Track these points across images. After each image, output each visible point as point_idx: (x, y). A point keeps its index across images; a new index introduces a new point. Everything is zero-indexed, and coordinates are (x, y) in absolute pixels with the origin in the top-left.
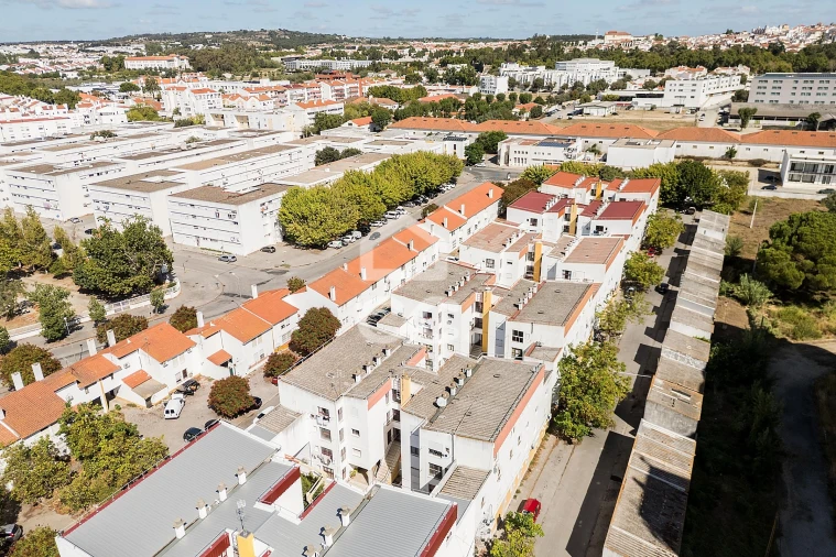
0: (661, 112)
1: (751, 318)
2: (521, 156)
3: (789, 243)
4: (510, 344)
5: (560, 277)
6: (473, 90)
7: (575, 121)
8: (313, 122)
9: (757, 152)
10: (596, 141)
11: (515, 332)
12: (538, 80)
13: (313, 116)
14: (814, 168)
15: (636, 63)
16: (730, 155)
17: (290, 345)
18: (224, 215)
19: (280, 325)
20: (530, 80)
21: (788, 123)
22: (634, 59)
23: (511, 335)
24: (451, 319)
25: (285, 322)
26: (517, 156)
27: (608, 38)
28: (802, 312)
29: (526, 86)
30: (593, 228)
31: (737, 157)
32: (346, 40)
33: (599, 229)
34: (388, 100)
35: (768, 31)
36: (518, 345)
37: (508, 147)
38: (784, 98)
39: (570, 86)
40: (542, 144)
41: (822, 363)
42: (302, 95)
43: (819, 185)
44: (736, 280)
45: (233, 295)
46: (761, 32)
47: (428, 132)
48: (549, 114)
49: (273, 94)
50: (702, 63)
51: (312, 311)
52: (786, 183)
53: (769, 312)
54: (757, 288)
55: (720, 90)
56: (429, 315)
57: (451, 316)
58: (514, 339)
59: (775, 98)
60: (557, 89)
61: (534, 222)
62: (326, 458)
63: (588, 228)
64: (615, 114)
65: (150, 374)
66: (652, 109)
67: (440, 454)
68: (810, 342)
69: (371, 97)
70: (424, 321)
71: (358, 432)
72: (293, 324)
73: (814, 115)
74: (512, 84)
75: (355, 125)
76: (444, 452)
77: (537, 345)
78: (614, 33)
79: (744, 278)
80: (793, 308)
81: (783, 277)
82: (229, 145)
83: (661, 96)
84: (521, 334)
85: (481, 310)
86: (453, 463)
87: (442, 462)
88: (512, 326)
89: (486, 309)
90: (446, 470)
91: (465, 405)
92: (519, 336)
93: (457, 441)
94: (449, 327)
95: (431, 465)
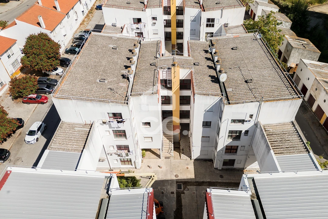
4: (204, 30)
11: (208, 20)
17: (22, 70)
19: (6, 55)
23: (206, 23)
24: (154, 21)
25: (9, 52)
36: (210, 30)
51: (31, 38)
56: (139, 20)
57: (154, 18)
58: (207, 26)
62: (124, 152)
67: (242, 121)
70: (135, 26)
71: (149, 124)
72: (17, 52)
76: (248, 118)
77: (226, 25)
84: (213, 20)
85: (169, 13)
86: (256, 125)
87: (243, 128)
88: (206, 15)
89: (173, 11)
90: (247, 132)
91: (236, 75)
92: (211, 22)
93: (265, 106)
94: (154, 28)
95: (231, 132)
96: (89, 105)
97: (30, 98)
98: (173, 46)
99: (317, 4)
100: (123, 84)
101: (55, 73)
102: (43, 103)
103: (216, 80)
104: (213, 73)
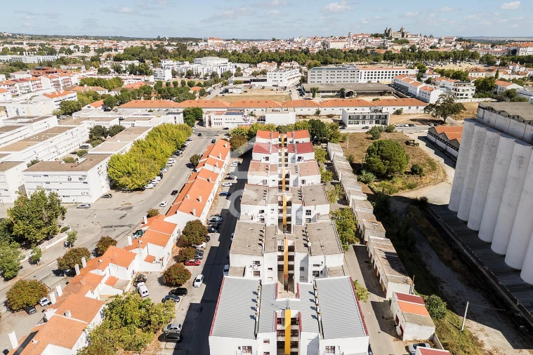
0: (268, 90)
1: (372, 189)
2: (218, 121)
3: (378, 155)
4: (305, 217)
5: (300, 183)
6: (151, 79)
7: (227, 97)
8: (59, 107)
9: (329, 111)
10: (252, 110)
11: (307, 211)
12: (189, 71)
13: (59, 103)
14: (358, 117)
15: (239, 59)
16: (318, 113)
18: (75, 179)
20: (184, 71)
21: (331, 94)
22: (236, 58)
23: (305, 213)
24: (272, 211)
26: (216, 121)
27: (210, 42)
28: (387, 183)
29: (182, 75)
30: (297, 158)
31: (321, 114)
32: (9, 36)
33: (300, 158)
34: (99, 87)
35: (295, 40)
36: (309, 217)
37: (210, 117)
38: (324, 81)
39: (210, 74)
40: (227, 114)
41: (405, 202)
42: (28, 87)
43: (361, 125)
44: (361, 174)
45: (111, 227)
46: (292, 40)
47: (149, 109)
48: (209, 93)
49: (6, 87)
50: (274, 60)
52: (349, 126)
53: (375, 185)
54: (370, 175)
55: (292, 77)
56: (263, 211)
58: (307, 214)
59: (319, 80)
60: (202, 76)
61: (267, 159)
63: (294, 159)
64: (246, 92)
65: (117, 277)
66: (263, 88)
67: (318, 265)
68: (395, 194)
69: (86, 86)
71: (271, 269)
73: (342, 89)
74: (174, 74)
75: (92, 108)
76: (321, 264)
77: (318, 214)
78: (213, 39)
79: (364, 172)
80: (383, 182)
81: (379, 169)
82: (18, 130)
83: (266, 80)
84: (310, 211)
85: (282, 205)
86: (325, 267)
87: (320, 269)
88: (305, 208)
89: (285, 204)
90: (322, 272)
91: (317, 243)
92: (309, 212)
93: (328, 257)
94: (272, 215)
95: (314, 272)
96: (245, 256)
97: (191, 262)
98: (284, 226)
99: (407, 190)
100: (260, 248)
101: (200, 246)
102: (198, 265)
103: (306, 245)
104: (306, 242)
